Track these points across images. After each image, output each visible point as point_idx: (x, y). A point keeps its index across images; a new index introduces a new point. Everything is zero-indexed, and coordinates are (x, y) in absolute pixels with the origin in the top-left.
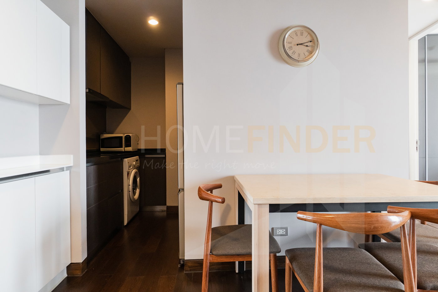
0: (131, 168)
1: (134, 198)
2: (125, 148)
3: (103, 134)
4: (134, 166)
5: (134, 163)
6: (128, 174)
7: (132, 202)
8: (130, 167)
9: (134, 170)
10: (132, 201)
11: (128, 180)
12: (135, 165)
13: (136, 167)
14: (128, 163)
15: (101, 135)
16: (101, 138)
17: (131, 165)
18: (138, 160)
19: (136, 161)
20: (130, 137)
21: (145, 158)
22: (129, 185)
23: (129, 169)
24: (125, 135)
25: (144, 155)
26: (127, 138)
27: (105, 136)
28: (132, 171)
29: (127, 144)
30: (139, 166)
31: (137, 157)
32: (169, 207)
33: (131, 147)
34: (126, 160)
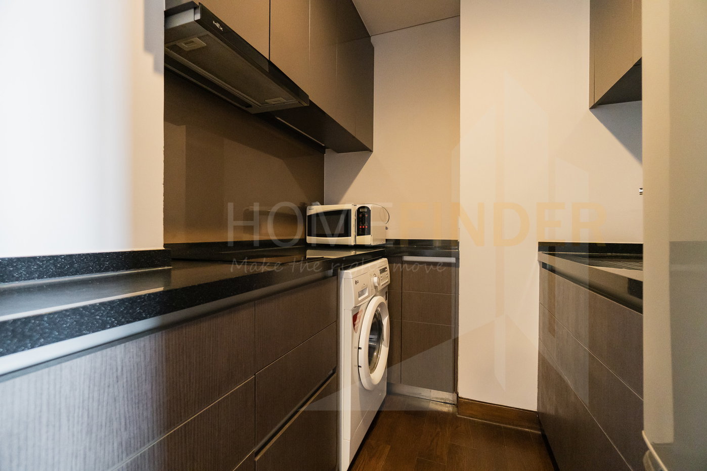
0: (367, 294)
1: (370, 380)
2: (357, 237)
3: (311, 205)
4: (376, 287)
5: (375, 279)
6: (355, 318)
7: (365, 392)
8: (361, 293)
9: (376, 299)
10: (365, 389)
11: (356, 335)
12: (377, 285)
13: (380, 288)
14: (356, 282)
15: (308, 208)
16: (308, 214)
17: (366, 288)
18: (386, 268)
19: (381, 273)
20: (369, 211)
21: (403, 262)
22: (359, 348)
23: (360, 299)
24: (358, 206)
25: (401, 257)
26: (362, 212)
27: (316, 209)
28: (368, 302)
29: (361, 227)
30: (389, 282)
31: (383, 262)
32: (465, 402)
33: (370, 234)
34: (349, 273)
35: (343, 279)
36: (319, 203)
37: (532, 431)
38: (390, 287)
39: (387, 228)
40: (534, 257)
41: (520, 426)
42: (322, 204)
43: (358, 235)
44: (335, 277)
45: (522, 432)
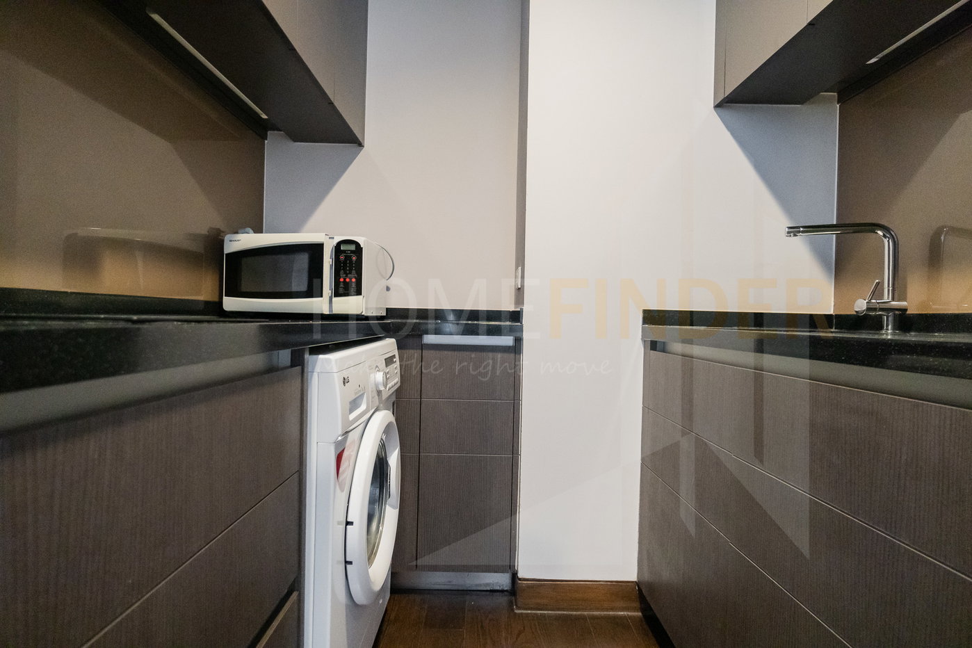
0: (363, 407)
2: (334, 299)
3: (234, 232)
4: (379, 392)
5: (379, 377)
6: (339, 457)
8: (354, 404)
9: (377, 416)
11: (343, 496)
12: (382, 388)
13: (385, 395)
14: (345, 381)
15: (227, 238)
16: (225, 252)
17: (363, 394)
18: (394, 355)
19: (387, 365)
20: (359, 250)
21: (424, 347)
22: (348, 523)
23: (352, 417)
24: (338, 239)
25: (420, 336)
26: (344, 251)
27: (246, 240)
28: (364, 423)
29: (342, 280)
30: (399, 384)
31: (388, 345)
32: (529, 587)
33: (361, 294)
34: (329, 360)
35: (315, 375)
36: (251, 231)
37: (629, 613)
38: (399, 392)
39: (388, 289)
40: (634, 333)
41: (612, 609)
42: (258, 229)
43: (337, 294)
44: (298, 368)
45: (615, 618)
